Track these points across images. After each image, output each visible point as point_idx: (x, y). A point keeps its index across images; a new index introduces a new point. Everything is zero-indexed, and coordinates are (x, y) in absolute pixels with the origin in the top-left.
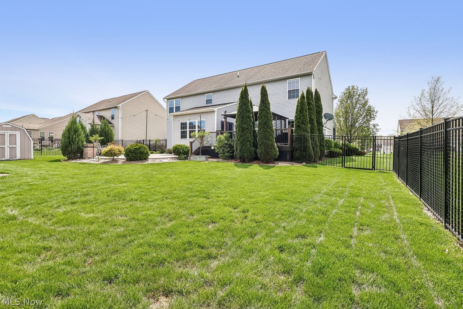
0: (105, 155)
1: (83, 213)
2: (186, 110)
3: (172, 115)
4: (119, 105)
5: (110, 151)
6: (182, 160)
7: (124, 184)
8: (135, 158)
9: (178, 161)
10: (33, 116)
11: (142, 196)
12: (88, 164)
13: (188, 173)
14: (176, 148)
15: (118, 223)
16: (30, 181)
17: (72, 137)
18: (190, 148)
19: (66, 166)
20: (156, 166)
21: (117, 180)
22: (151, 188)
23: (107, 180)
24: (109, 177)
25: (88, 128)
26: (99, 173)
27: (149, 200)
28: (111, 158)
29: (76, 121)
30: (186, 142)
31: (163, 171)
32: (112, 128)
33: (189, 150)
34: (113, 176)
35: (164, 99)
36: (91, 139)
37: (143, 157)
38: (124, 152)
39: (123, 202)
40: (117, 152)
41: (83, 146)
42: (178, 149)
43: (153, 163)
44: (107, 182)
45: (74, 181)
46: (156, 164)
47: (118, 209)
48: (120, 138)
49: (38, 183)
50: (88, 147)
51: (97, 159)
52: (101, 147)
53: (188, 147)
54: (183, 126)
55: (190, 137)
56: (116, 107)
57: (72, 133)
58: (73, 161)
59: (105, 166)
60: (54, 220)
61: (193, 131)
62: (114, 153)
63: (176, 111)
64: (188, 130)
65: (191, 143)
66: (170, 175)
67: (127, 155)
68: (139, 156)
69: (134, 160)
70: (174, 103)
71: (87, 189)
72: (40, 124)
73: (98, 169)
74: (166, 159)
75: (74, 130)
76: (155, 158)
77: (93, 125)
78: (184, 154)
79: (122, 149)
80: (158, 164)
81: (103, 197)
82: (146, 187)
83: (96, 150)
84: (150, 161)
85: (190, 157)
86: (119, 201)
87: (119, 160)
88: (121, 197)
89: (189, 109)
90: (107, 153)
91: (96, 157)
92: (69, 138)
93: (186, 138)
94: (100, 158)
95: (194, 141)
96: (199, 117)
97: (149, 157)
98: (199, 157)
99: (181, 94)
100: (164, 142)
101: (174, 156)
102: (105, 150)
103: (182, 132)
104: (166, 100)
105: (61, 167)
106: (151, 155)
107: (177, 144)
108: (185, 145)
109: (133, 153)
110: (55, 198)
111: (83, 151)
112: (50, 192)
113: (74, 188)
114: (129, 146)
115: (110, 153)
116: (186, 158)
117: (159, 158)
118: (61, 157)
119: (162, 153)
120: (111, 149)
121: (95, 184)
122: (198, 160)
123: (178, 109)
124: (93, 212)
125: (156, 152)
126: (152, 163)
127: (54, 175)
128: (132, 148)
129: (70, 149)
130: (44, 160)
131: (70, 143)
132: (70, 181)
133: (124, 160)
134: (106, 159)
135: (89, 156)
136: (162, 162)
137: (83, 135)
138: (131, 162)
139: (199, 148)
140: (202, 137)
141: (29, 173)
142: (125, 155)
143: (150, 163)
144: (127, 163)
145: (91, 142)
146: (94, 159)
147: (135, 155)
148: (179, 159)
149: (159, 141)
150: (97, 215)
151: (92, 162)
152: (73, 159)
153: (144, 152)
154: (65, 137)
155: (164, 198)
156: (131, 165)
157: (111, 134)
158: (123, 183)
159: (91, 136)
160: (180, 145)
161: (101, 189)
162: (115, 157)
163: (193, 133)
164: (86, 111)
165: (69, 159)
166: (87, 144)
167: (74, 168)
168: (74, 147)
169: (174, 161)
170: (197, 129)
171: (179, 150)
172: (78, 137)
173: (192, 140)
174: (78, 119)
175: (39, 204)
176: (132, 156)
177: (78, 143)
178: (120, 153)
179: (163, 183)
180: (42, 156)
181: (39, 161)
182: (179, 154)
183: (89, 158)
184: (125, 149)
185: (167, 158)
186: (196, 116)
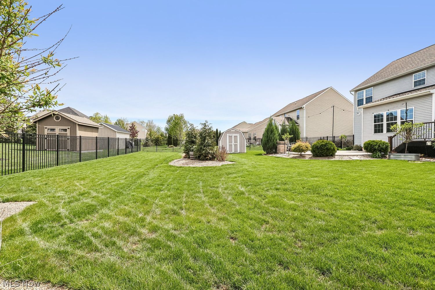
0: (294, 151)
1: (286, 199)
2: (382, 100)
3: (363, 108)
4: (303, 106)
5: (298, 147)
6: (378, 158)
7: (316, 179)
8: (322, 154)
9: (371, 159)
10: (245, 122)
11: (337, 193)
12: (281, 158)
13: (391, 175)
14: (369, 144)
15: (318, 216)
16: (247, 168)
17: (270, 136)
18: (389, 145)
19: (266, 159)
20: (345, 163)
21: (308, 174)
22: (345, 186)
23: (299, 173)
24: (300, 170)
25: (280, 128)
26: (292, 166)
27: (346, 199)
28: (299, 153)
29: (272, 123)
30: (383, 137)
31: (355, 169)
32: (298, 127)
33: (387, 147)
34: (304, 170)
35: (350, 91)
36: (284, 137)
37: (329, 153)
38: (311, 149)
39: (318, 195)
40: (304, 148)
41: (277, 143)
42: (372, 145)
43: (341, 159)
44: (299, 174)
45: (274, 171)
46: (344, 161)
47: (315, 201)
48: (305, 136)
49: (252, 171)
50: (280, 144)
51: (288, 154)
52: (289, 144)
53: (387, 143)
54: (378, 118)
55: (388, 130)
56: (301, 108)
57: (269, 133)
58: (270, 155)
59: (294, 160)
60: (267, 200)
61: (392, 124)
62: (302, 149)
63: (366, 103)
64: (385, 123)
65: (391, 138)
66: (365, 174)
67: (313, 151)
68: (325, 152)
69: (320, 156)
70: (364, 95)
71: (285, 179)
72: (248, 128)
73: (289, 162)
74: (355, 156)
75: (271, 131)
76: (343, 155)
77: (283, 126)
78: (380, 151)
79: (309, 146)
80: (347, 162)
81: (299, 188)
82: (339, 184)
83: (286, 146)
84: (337, 158)
85: (389, 156)
86: (314, 194)
87: (306, 155)
88: (315, 190)
89: (386, 98)
90: (296, 149)
91: (287, 153)
92: (268, 137)
93: (382, 132)
94: (290, 153)
95: (395, 135)
96: (405, 105)
97: (336, 154)
98: (405, 156)
99: (374, 82)
100: (351, 139)
101: (366, 154)
102: (293, 146)
103: (375, 126)
104: (353, 93)
105: (263, 159)
106: (338, 151)
107: (371, 140)
108: (381, 141)
109: (320, 149)
110: (265, 183)
111: (277, 147)
112: (260, 178)
113: (276, 177)
114: (315, 143)
115: (299, 150)
116: (383, 157)
117: (348, 155)
118: (263, 152)
119: (349, 149)
120: (299, 145)
121: (290, 176)
122: (402, 159)
123: (369, 100)
124: (294, 200)
125: (341, 148)
126: (339, 160)
127: (261, 165)
128: (318, 145)
129: (268, 146)
130: (252, 154)
131: (268, 141)
132: (271, 171)
133: (311, 156)
134: (295, 154)
135: (281, 152)
136: (351, 160)
137: (277, 135)
138: (318, 158)
139: (404, 144)
140: (409, 131)
141: (246, 162)
142: (312, 151)
143: (337, 159)
144: (314, 158)
145: (283, 140)
146: (285, 154)
147: (321, 151)
148: (372, 157)
149: (346, 137)
150: (297, 204)
151: (284, 157)
152: (270, 154)
153: (330, 148)
154: (265, 136)
155: (364, 200)
156: (318, 161)
157: (297, 132)
158: (314, 177)
159: (283, 134)
160: (374, 141)
161: (296, 180)
162: (303, 153)
163: (395, 126)
164: (277, 115)
165: (268, 153)
166: (280, 142)
167: (272, 161)
168: (271, 144)
169: (368, 159)
170: (399, 121)
171: (373, 147)
172: (273, 136)
173: (391, 134)
174: (273, 122)
175: (255, 186)
176: (319, 152)
177: (273, 141)
178: (307, 149)
179: (358, 182)
180: (251, 151)
181: (249, 154)
182: (373, 152)
183: (281, 153)
184: (311, 145)
185: (357, 155)
186: (399, 104)
